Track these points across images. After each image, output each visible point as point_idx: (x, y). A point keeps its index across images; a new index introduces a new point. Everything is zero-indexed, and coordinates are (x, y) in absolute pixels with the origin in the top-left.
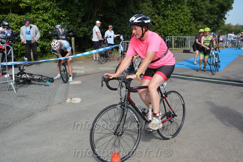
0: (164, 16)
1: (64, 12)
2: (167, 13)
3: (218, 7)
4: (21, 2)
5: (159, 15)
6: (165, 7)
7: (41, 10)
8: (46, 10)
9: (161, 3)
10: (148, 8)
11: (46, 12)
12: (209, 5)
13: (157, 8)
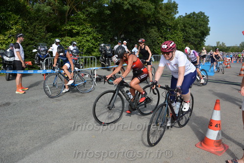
0: (165, 38)
2: (167, 36)
3: (201, 33)
4: (74, 29)
5: (162, 37)
6: (166, 32)
7: (86, 34)
8: (89, 33)
9: (163, 29)
10: (155, 33)
11: (89, 35)
12: (194, 31)
13: (161, 33)
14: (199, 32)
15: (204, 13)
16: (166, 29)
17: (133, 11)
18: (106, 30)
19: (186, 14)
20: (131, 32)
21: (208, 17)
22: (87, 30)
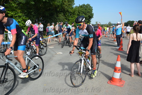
0: (68, 20)
1: (28, 18)
2: (70, 18)
3: (88, 17)
4: (9, 14)
5: (66, 19)
7: (18, 17)
8: (20, 17)
9: (67, 14)
10: (62, 17)
12: (85, 16)
13: (66, 16)
14: (87, 16)
15: (89, 5)
16: (69, 14)
17: (49, 3)
18: (31, 15)
19: (79, 5)
20: (47, 16)
21: (92, 7)
22: (18, 15)
